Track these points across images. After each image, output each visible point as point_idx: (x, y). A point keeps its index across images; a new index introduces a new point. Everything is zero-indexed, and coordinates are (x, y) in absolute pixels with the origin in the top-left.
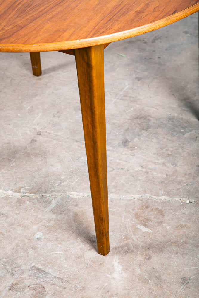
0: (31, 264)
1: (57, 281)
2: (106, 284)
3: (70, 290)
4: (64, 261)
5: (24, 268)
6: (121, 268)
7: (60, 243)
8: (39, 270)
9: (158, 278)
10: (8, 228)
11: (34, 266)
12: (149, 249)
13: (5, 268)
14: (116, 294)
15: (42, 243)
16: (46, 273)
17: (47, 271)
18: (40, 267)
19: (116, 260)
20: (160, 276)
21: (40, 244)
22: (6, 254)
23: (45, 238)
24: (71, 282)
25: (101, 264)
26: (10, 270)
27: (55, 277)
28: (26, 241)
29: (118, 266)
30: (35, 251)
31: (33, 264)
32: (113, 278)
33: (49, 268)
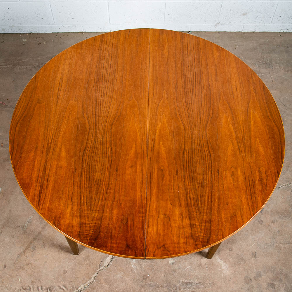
0: (180, 281)
1: (199, 285)
2: (222, 275)
3: (209, 287)
4: (195, 271)
5: (178, 285)
6: (223, 262)
7: (185, 261)
8: (186, 283)
9: (242, 259)
10: (153, 264)
11: (182, 282)
12: (228, 244)
13: (169, 290)
14: (230, 279)
15: (176, 265)
16: (191, 283)
17: (191, 282)
18: (186, 281)
19: (218, 259)
20: (242, 258)
21: (176, 266)
22: (163, 281)
23: (176, 262)
24: (206, 282)
25: (212, 265)
26: (172, 290)
27: (197, 283)
28: (167, 267)
29: (221, 262)
30: (176, 272)
31: (181, 281)
32: (223, 270)
33: (190, 279)
